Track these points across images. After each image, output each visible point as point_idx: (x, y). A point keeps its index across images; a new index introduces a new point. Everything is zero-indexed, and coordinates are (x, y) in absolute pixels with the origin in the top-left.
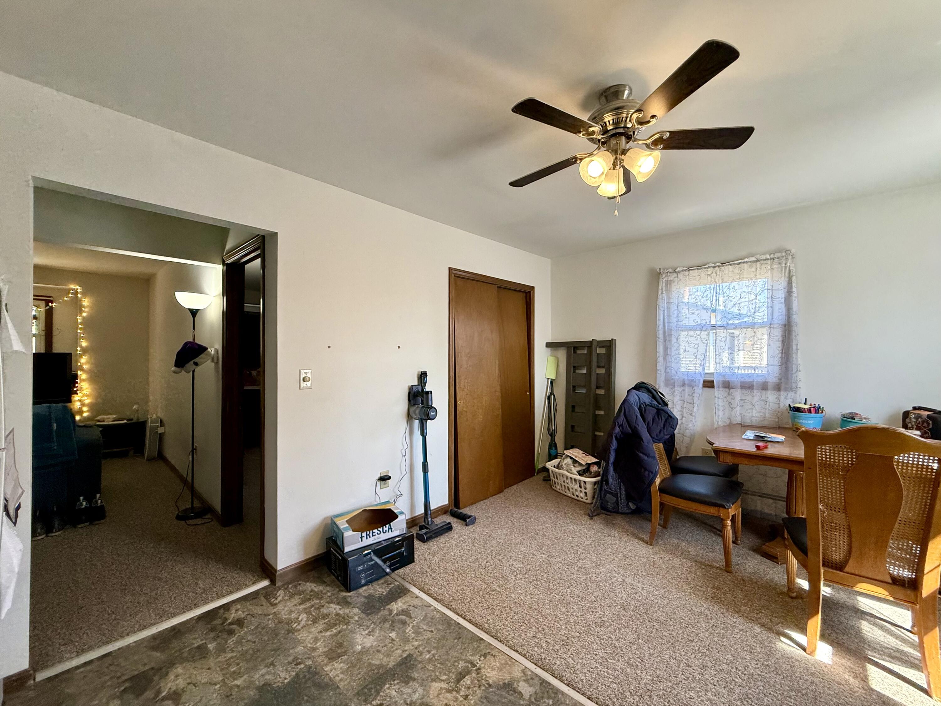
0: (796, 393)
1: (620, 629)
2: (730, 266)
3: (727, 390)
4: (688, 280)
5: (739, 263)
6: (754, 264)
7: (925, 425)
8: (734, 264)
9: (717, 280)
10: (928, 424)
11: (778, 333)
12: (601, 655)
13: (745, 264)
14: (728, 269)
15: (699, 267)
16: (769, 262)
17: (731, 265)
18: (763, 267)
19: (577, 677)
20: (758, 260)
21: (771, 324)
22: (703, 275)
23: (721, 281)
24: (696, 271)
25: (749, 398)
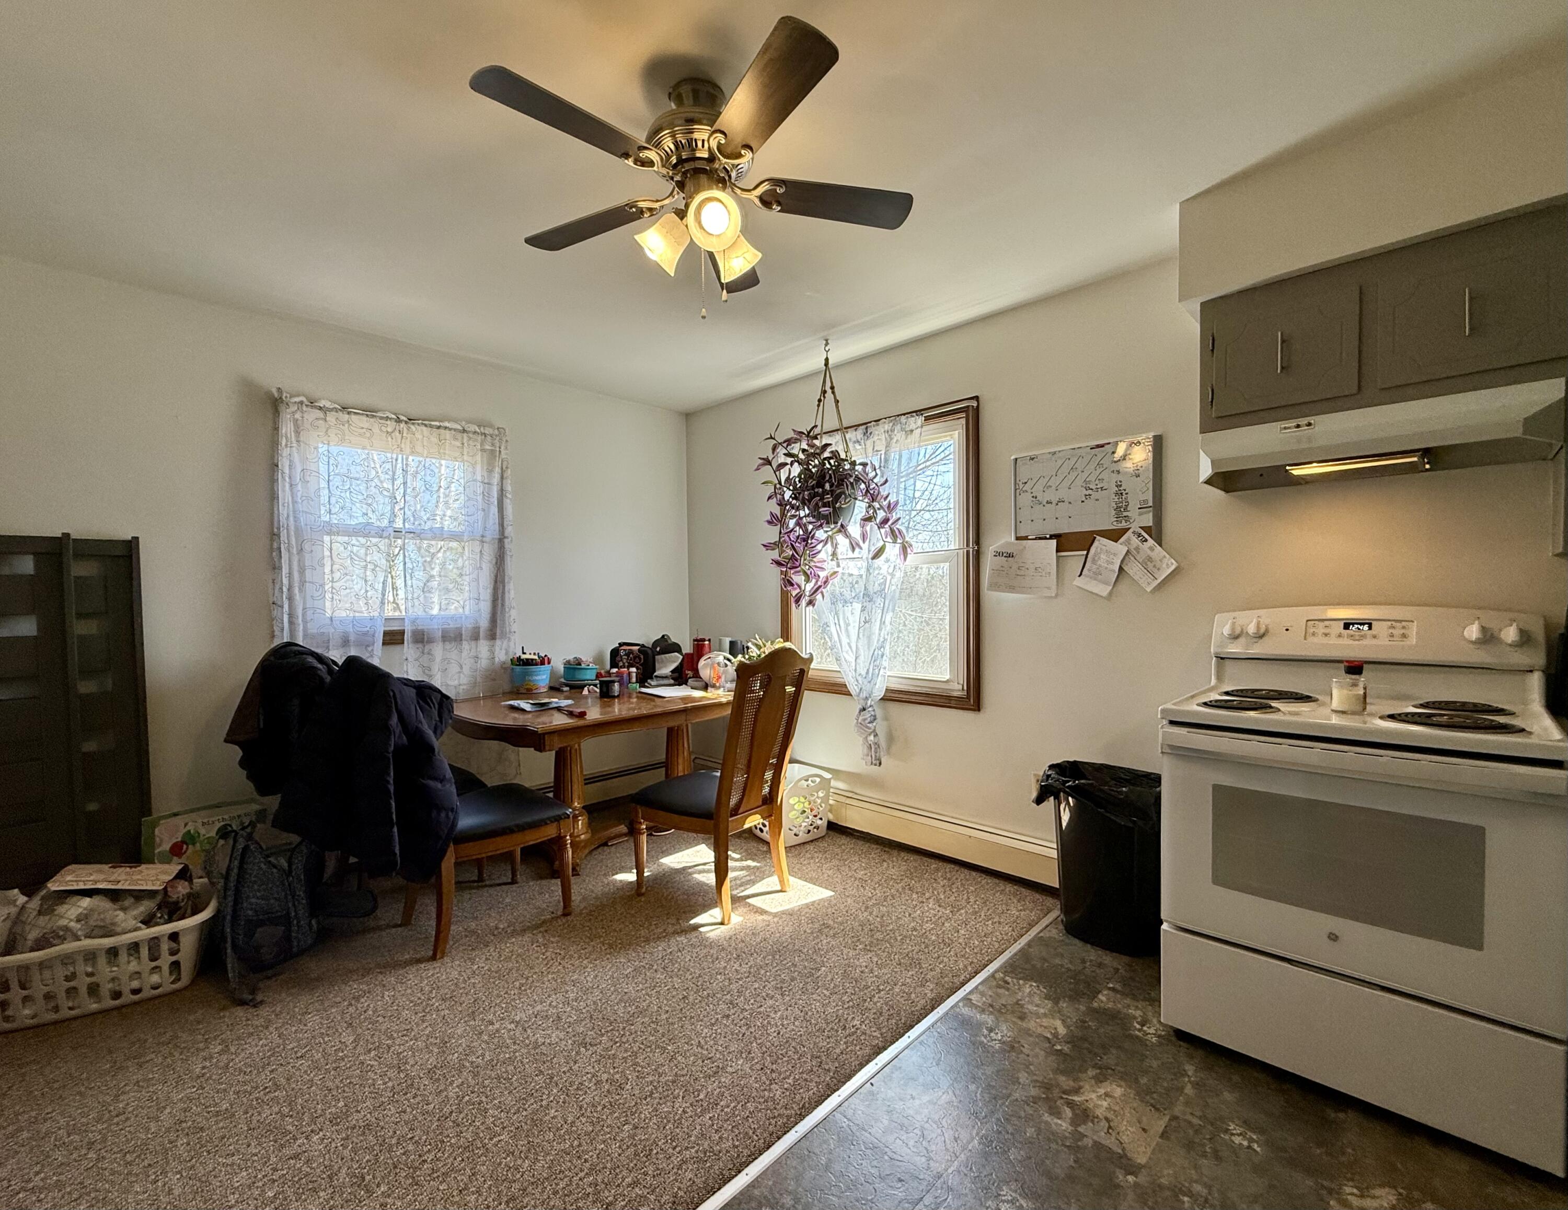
0: (509, 640)
1: (637, 1064)
2: (424, 428)
3: (420, 645)
4: (347, 432)
5: (439, 427)
6: (459, 435)
7: (637, 660)
8: (431, 426)
9: (403, 446)
10: (640, 659)
11: (489, 552)
12: (688, 1105)
13: (447, 432)
14: (420, 432)
15: (369, 412)
16: (480, 438)
17: (426, 425)
18: (471, 442)
19: (728, 1152)
20: (464, 431)
21: (483, 536)
22: (376, 430)
23: (408, 450)
24: (365, 418)
25: (454, 655)
